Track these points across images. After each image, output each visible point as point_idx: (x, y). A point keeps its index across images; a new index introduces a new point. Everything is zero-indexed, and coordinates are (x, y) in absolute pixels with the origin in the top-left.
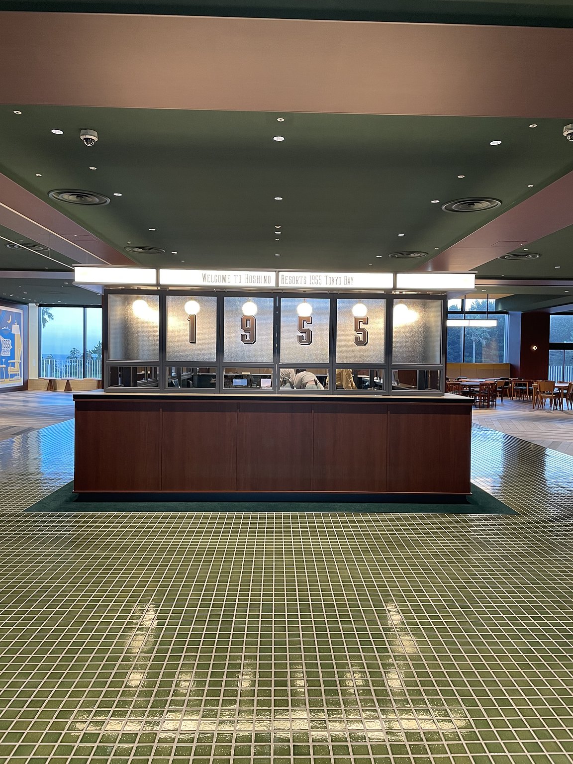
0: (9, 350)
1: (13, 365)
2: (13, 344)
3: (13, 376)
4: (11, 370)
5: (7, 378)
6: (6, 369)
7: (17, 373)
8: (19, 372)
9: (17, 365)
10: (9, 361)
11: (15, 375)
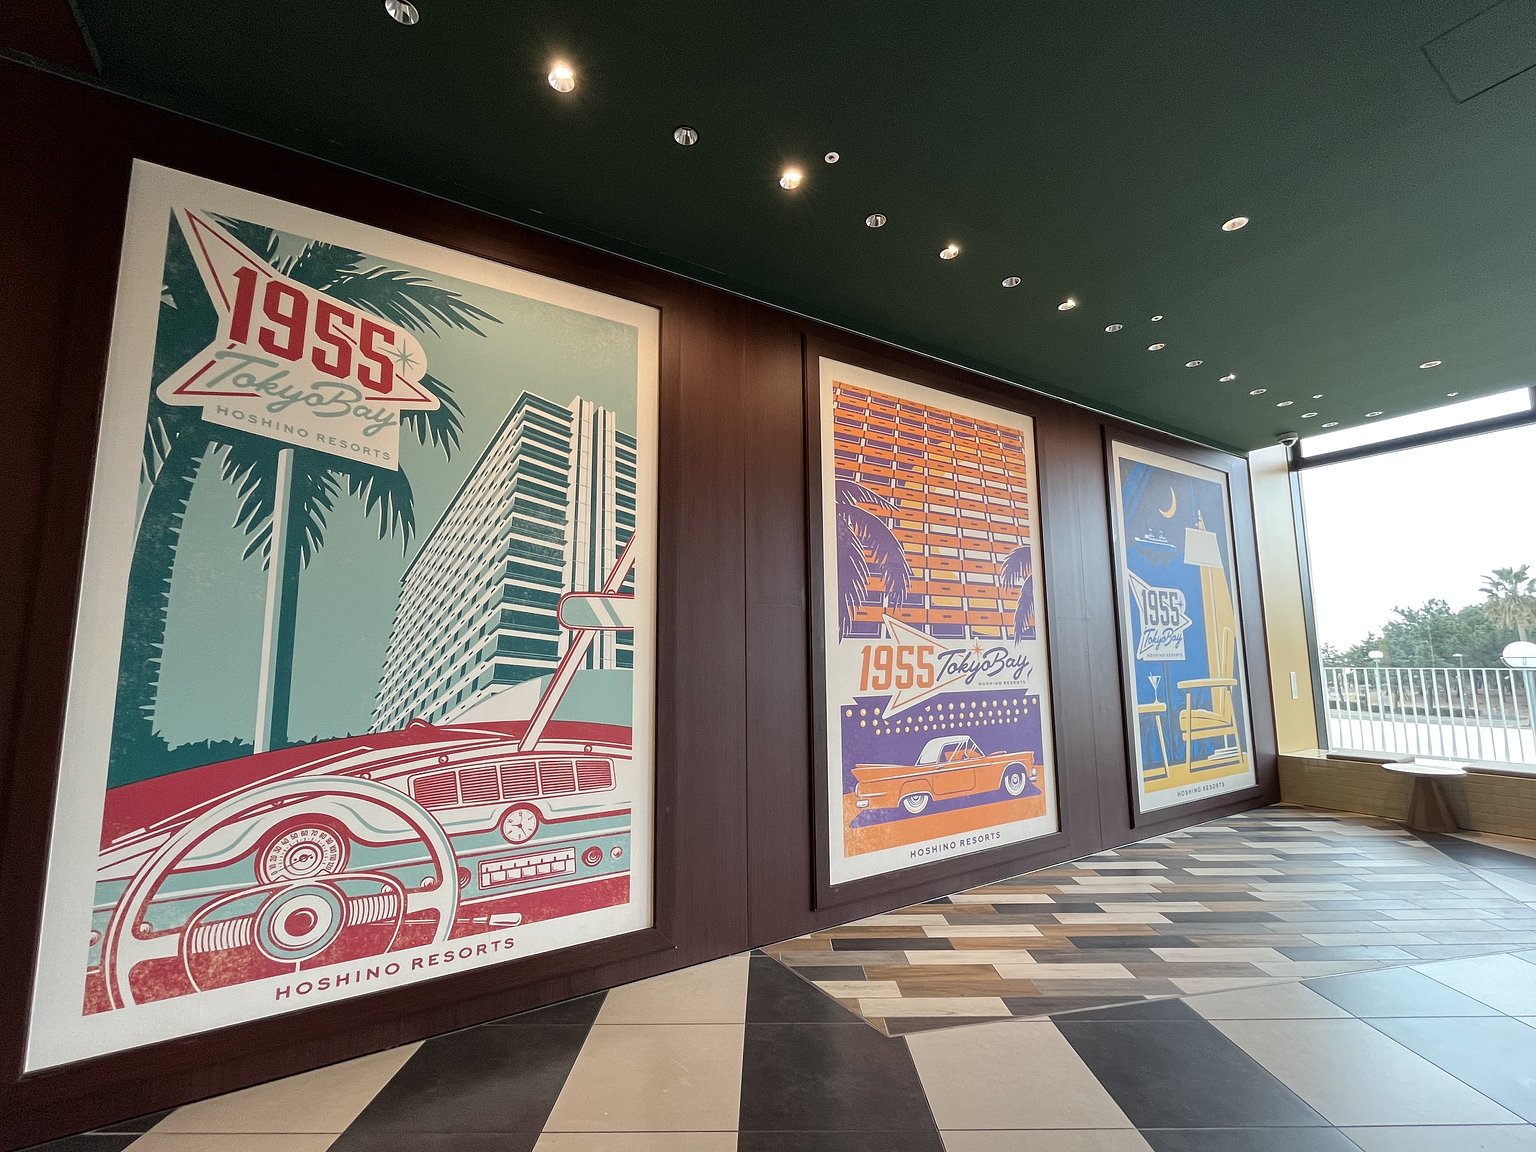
0: (1180, 633)
1: (1203, 699)
2: (1195, 608)
3: (1203, 749)
4: (1193, 723)
5: (1177, 758)
6: (1171, 720)
7: (1225, 733)
8: (1234, 730)
9: (1222, 700)
10: (1181, 685)
11: (1217, 743)
